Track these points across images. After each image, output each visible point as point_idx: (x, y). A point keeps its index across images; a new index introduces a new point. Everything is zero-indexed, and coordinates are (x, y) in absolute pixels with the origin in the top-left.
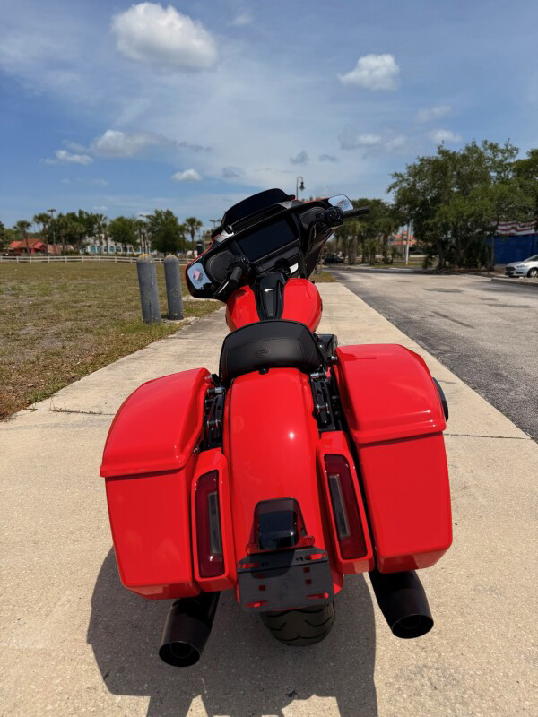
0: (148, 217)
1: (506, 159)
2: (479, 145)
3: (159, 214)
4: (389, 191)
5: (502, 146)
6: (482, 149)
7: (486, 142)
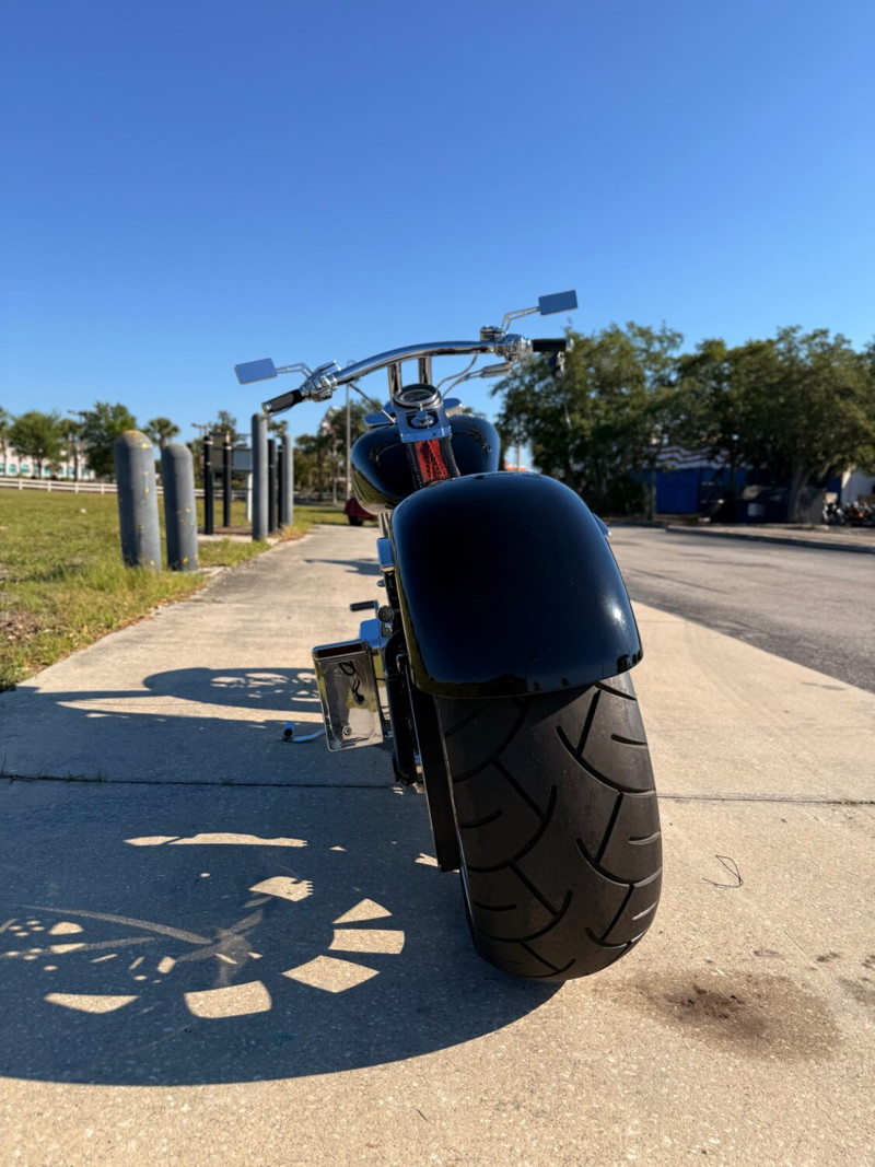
0: (83, 414)
1: (665, 350)
2: (623, 328)
3: (102, 409)
4: (494, 392)
5: (656, 331)
6: (630, 335)
7: (631, 325)
